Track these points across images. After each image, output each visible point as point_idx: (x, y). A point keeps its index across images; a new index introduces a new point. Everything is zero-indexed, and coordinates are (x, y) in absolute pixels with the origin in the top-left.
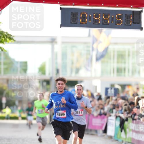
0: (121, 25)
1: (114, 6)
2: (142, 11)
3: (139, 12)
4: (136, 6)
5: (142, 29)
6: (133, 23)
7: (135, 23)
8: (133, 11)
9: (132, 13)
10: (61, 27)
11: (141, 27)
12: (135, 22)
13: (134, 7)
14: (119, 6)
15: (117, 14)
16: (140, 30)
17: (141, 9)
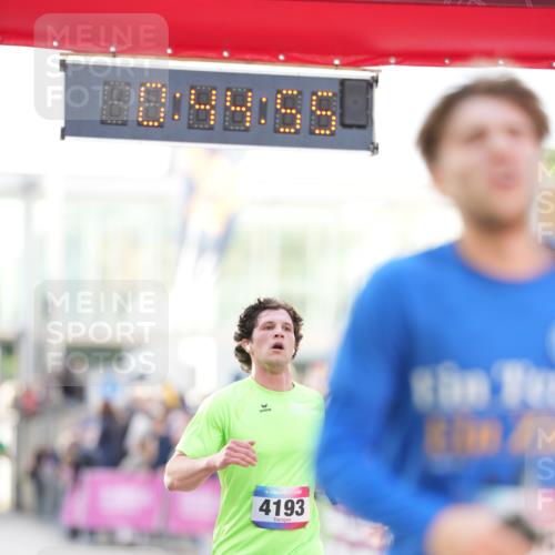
0: (297, 132)
1: (267, 57)
2: (376, 80)
3: (364, 84)
4: (352, 59)
5: (377, 148)
6: (340, 128)
7: (350, 126)
8: (343, 82)
9: (337, 89)
10: (63, 137)
11: (373, 143)
12: (347, 122)
13: (345, 65)
14: (290, 60)
15: (279, 92)
16: (369, 153)
17: (372, 71)
